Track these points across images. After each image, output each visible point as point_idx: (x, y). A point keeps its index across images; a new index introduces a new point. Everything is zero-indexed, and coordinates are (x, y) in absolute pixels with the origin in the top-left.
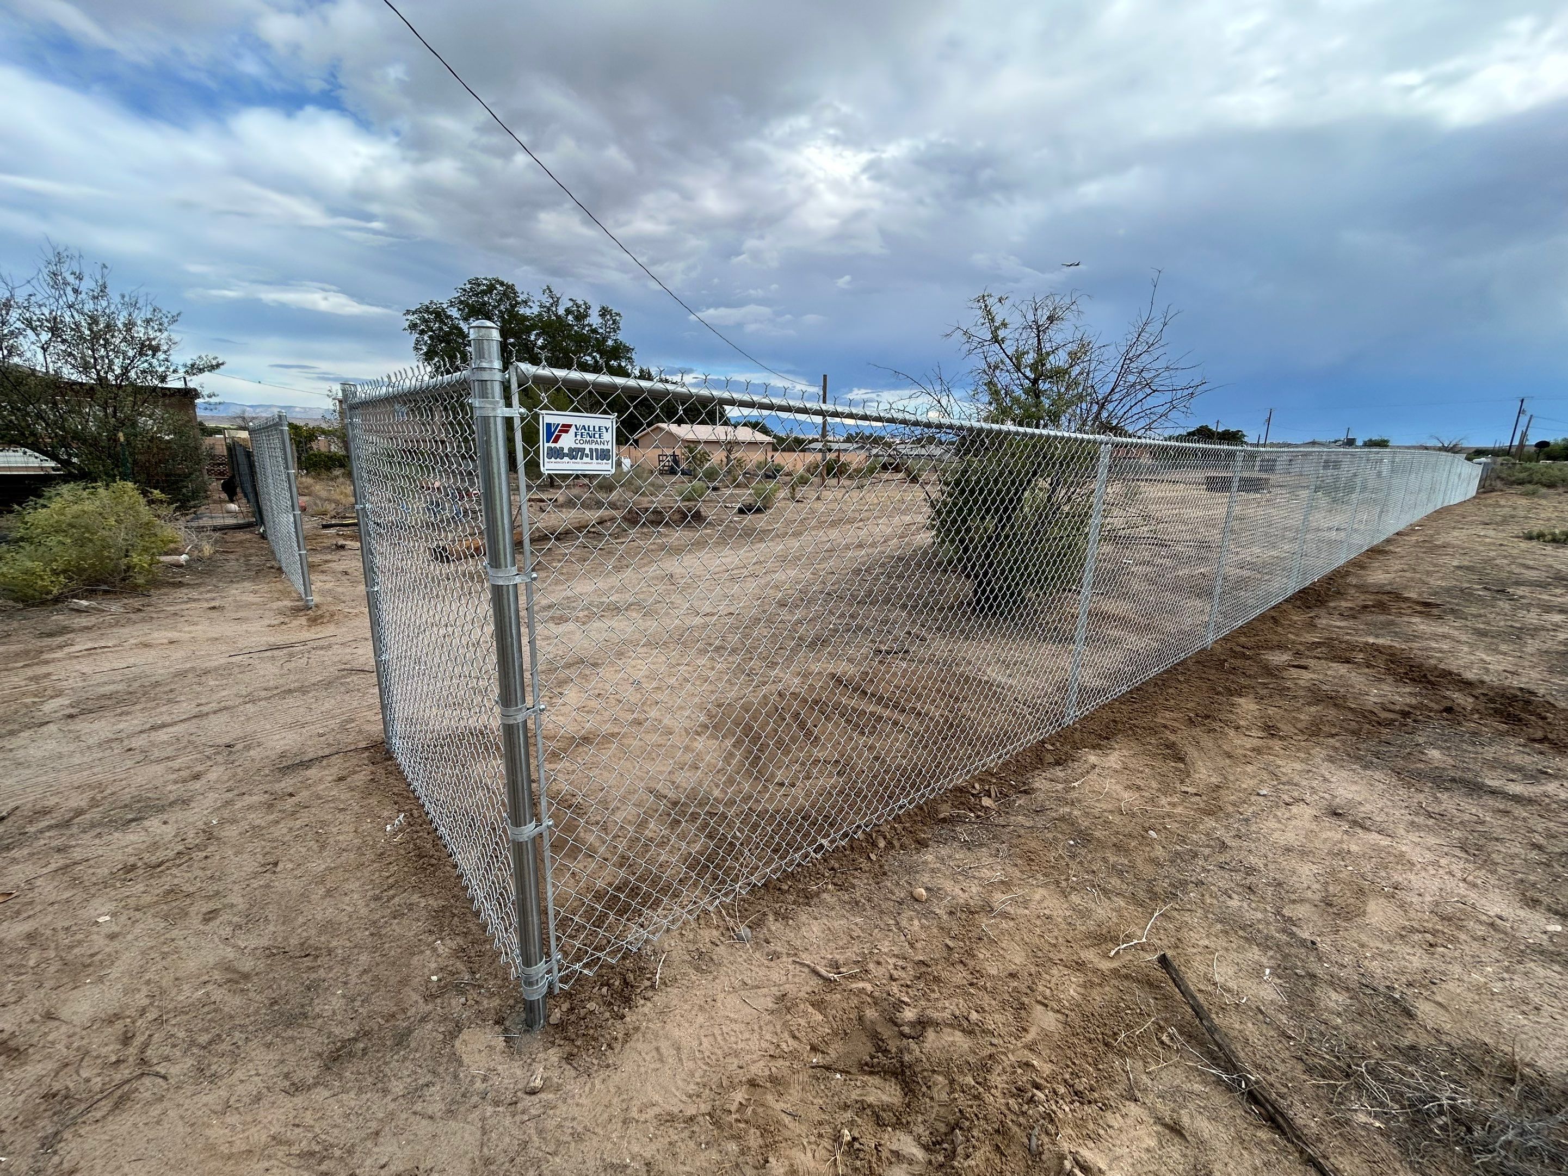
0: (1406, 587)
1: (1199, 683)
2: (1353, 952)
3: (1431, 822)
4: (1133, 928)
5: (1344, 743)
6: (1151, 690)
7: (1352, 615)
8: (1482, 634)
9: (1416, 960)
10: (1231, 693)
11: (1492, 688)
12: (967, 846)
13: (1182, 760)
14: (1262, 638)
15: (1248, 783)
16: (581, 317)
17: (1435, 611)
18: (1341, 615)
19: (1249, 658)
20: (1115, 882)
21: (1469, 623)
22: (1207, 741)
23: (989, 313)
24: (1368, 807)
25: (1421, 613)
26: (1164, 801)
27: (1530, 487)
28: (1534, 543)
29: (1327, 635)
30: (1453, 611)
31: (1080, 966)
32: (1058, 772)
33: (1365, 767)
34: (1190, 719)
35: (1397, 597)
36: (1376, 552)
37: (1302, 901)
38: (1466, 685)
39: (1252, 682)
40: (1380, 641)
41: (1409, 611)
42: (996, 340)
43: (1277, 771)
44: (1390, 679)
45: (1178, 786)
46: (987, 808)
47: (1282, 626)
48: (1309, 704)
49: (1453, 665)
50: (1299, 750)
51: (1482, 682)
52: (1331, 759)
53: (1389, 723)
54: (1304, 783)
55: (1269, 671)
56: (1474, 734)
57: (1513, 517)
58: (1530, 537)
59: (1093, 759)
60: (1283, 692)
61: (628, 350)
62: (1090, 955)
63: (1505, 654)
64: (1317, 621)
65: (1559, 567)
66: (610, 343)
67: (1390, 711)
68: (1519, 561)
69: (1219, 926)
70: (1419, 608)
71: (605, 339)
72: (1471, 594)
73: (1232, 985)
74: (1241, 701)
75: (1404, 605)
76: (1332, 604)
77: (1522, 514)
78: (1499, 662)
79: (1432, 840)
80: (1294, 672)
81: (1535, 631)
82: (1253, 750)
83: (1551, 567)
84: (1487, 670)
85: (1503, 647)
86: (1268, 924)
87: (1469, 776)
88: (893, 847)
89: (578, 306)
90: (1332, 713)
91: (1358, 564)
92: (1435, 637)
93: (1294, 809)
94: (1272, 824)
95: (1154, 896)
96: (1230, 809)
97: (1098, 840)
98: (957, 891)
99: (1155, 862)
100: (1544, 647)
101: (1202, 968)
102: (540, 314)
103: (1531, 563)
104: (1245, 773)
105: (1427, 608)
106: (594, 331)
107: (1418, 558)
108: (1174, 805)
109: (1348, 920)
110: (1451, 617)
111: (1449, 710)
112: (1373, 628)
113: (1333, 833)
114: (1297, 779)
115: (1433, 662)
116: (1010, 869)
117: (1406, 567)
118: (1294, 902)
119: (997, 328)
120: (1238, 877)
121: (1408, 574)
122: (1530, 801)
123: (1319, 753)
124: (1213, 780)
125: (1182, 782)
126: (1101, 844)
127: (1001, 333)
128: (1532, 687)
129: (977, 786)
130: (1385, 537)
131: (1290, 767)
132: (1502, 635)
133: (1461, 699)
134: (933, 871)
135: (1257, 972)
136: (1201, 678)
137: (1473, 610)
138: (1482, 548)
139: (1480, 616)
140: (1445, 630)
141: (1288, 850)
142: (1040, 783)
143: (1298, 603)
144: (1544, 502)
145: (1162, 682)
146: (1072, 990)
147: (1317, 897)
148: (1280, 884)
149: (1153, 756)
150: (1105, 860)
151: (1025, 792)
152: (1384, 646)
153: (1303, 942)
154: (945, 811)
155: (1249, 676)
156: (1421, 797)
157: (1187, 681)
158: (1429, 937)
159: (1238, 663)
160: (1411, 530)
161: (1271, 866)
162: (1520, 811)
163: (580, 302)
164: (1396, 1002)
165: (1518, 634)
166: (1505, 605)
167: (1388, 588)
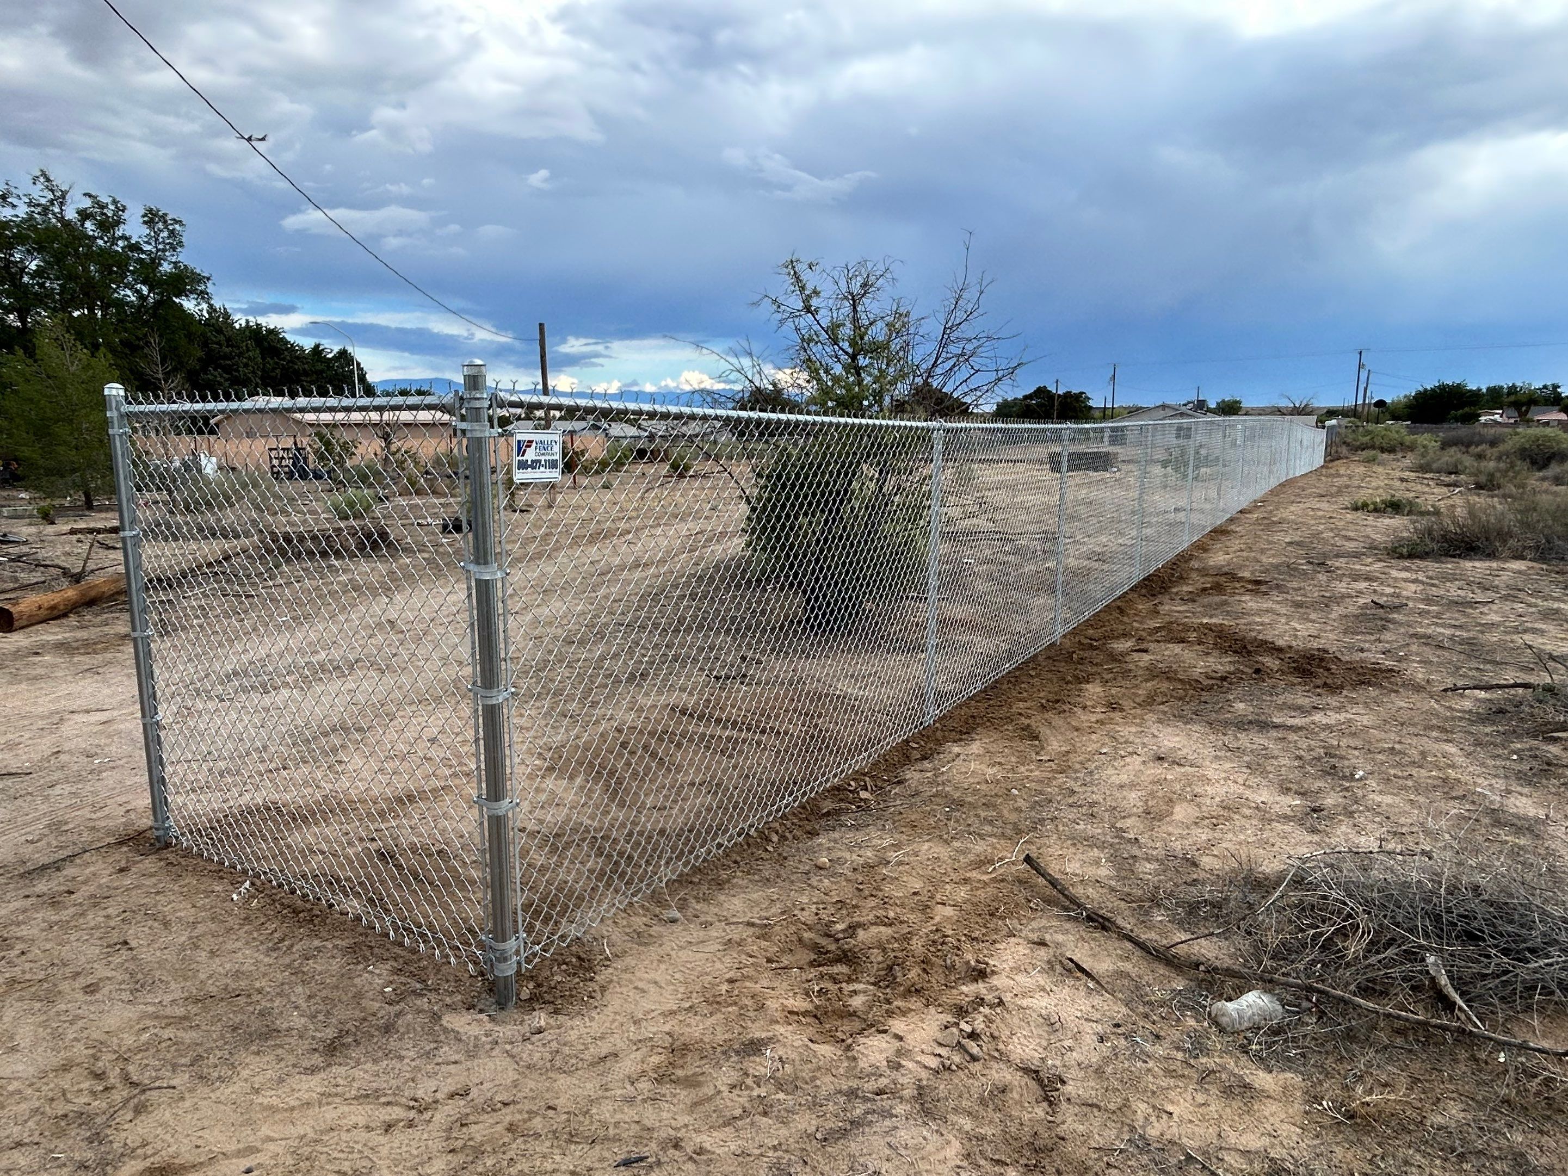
0: (1241, 567)
1: (1050, 676)
2: (1164, 840)
3: (1229, 754)
4: (1005, 853)
5: (1171, 707)
6: (1005, 686)
7: (1191, 599)
8: (1298, 605)
9: (1203, 835)
10: (1079, 680)
11: (1297, 652)
12: (856, 828)
13: (1036, 738)
14: (1108, 629)
15: (1092, 747)
16: (107, 225)
17: (1263, 588)
18: (1182, 599)
19: (1097, 648)
20: (988, 828)
21: (1289, 597)
22: (1058, 721)
23: (798, 279)
24: (1185, 751)
25: (1252, 591)
26: (1022, 769)
27: (1372, 453)
28: (1359, 513)
29: (1167, 619)
30: (1278, 586)
31: (966, 881)
32: (927, 765)
33: (1186, 723)
34: (1042, 705)
35: (1233, 576)
36: (1219, 532)
37: (1129, 816)
38: (1277, 650)
39: (1099, 670)
40: (1214, 621)
41: (1242, 591)
42: (808, 309)
43: (1116, 735)
44: (1216, 653)
45: (1034, 756)
46: (865, 800)
47: (1128, 615)
48: (1147, 681)
49: (1269, 636)
50: (1135, 718)
51: (1290, 647)
52: (1160, 721)
53: (1210, 689)
54: (1138, 740)
55: (1113, 657)
56: (1274, 687)
57: (1347, 487)
58: (1356, 508)
59: (956, 749)
60: (1126, 674)
61: (198, 279)
62: (974, 874)
63: (1313, 621)
64: (1160, 608)
65: (1374, 537)
66: (166, 267)
67: (1212, 678)
68: (1343, 533)
69: (1069, 842)
70: (1250, 587)
71: (155, 262)
72: (1296, 569)
73: (1079, 871)
74: (1089, 686)
75: (1238, 585)
76: (1174, 590)
77: (1356, 483)
78: (1307, 629)
79: (1228, 765)
80: (1136, 656)
81: (1340, 599)
82: (1097, 722)
83: (1368, 537)
84: (1296, 636)
85: (1313, 616)
86: (1105, 835)
87: (1263, 718)
88: (787, 839)
89: (103, 206)
90: (1165, 686)
91: (1201, 547)
92: (1260, 612)
93: (1128, 760)
94: (1110, 771)
95: (1019, 832)
96: (1078, 766)
97: (970, 803)
98: (855, 857)
99: (1018, 810)
100: (1345, 611)
101: (1057, 867)
102: (30, 217)
103: (1352, 534)
104: (1090, 740)
105: (1257, 586)
106: (136, 247)
107: (1256, 536)
108: (1031, 771)
109: (1159, 821)
110: (1275, 592)
111: (1257, 671)
112: (1211, 609)
113: (1158, 770)
114: (1131, 738)
115: (1253, 634)
116: (897, 836)
117: (1243, 546)
118: (1124, 817)
119: (809, 297)
120: (1084, 810)
121: (1245, 554)
122: (1300, 728)
123: (1151, 717)
124: (1063, 749)
125: (1037, 753)
126: (973, 806)
127: (814, 302)
128: (1327, 646)
129: (852, 783)
130: (1229, 516)
131: (1127, 731)
132: (1313, 605)
133: (1270, 662)
134: (829, 849)
135: (1097, 863)
136: (1051, 671)
137: (1295, 585)
138: (1313, 522)
139: (1300, 589)
140: (1270, 604)
141: (1122, 787)
142: (912, 775)
143: (1144, 591)
144: (1380, 469)
145: (1015, 677)
146: (962, 893)
147: (1141, 810)
148: (1115, 808)
149: (1010, 739)
150: (977, 816)
151: (899, 782)
152: (1215, 625)
153: (1129, 840)
154: (827, 806)
155: (1096, 664)
156: (1226, 739)
157: (1038, 675)
158: (1214, 821)
159: (1087, 654)
160: (1254, 507)
161: (1108, 799)
162: (1293, 737)
163: (105, 199)
164: (1188, 860)
165: (1326, 603)
166: (1322, 577)
167: (1226, 569)
